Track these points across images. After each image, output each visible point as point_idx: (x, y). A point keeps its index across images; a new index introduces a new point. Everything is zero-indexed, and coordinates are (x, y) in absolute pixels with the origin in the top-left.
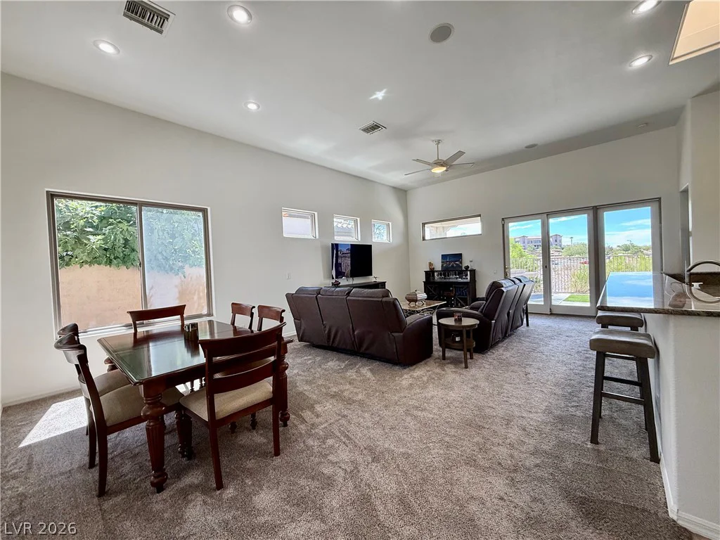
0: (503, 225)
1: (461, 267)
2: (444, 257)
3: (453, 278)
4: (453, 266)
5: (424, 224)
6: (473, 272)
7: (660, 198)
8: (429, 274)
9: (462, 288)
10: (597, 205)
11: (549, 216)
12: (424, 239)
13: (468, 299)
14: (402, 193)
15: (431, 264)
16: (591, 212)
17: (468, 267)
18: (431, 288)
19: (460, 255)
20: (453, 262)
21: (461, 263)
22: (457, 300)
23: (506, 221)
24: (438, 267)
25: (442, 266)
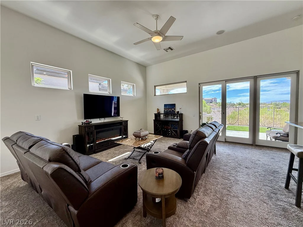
0: (199, 87)
1: (175, 111)
2: (165, 105)
3: (170, 118)
4: (170, 111)
5: (155, 87)
6: (181, 116)
7: (299, 71)
8: (157, 115)
9: (175, 124)
10: (256, 75)
11: (226, 82)
12: (155, 95)
13: (178, 131)
14: (143, 68)
15: (158, 110)
16: (252, 80)
17: (178, 112)
18: (158, 123)
19: (175, 105)
20: (170, 108)
21: (175, 109)
22: (172, 131)
23: (201, 85)
24: (162, 111)
25: (164, 111)
